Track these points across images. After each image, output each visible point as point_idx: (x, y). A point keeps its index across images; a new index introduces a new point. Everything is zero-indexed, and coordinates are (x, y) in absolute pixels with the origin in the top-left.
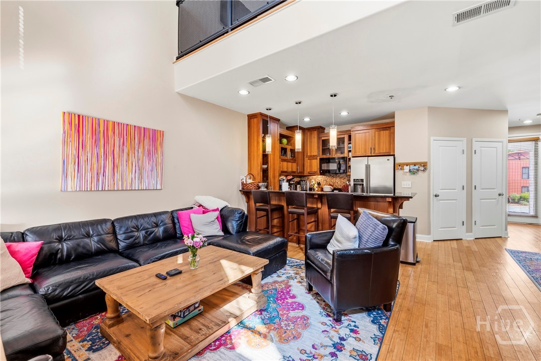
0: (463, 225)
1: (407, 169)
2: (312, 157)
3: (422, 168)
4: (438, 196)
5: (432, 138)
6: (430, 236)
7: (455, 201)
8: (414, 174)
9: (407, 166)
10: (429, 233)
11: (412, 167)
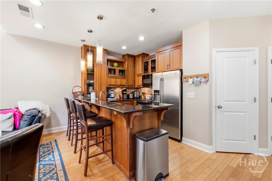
0: (255, 139)
1: (191, 80)
2: (139, 75)
3: (203, 80)
4: (221, 107)
5: (214, 50)
6: (211, 147)
7: (244, 114)
8: (197, 86)
9: (191, 78)
10: (210, 143)
11: (195, 79)
